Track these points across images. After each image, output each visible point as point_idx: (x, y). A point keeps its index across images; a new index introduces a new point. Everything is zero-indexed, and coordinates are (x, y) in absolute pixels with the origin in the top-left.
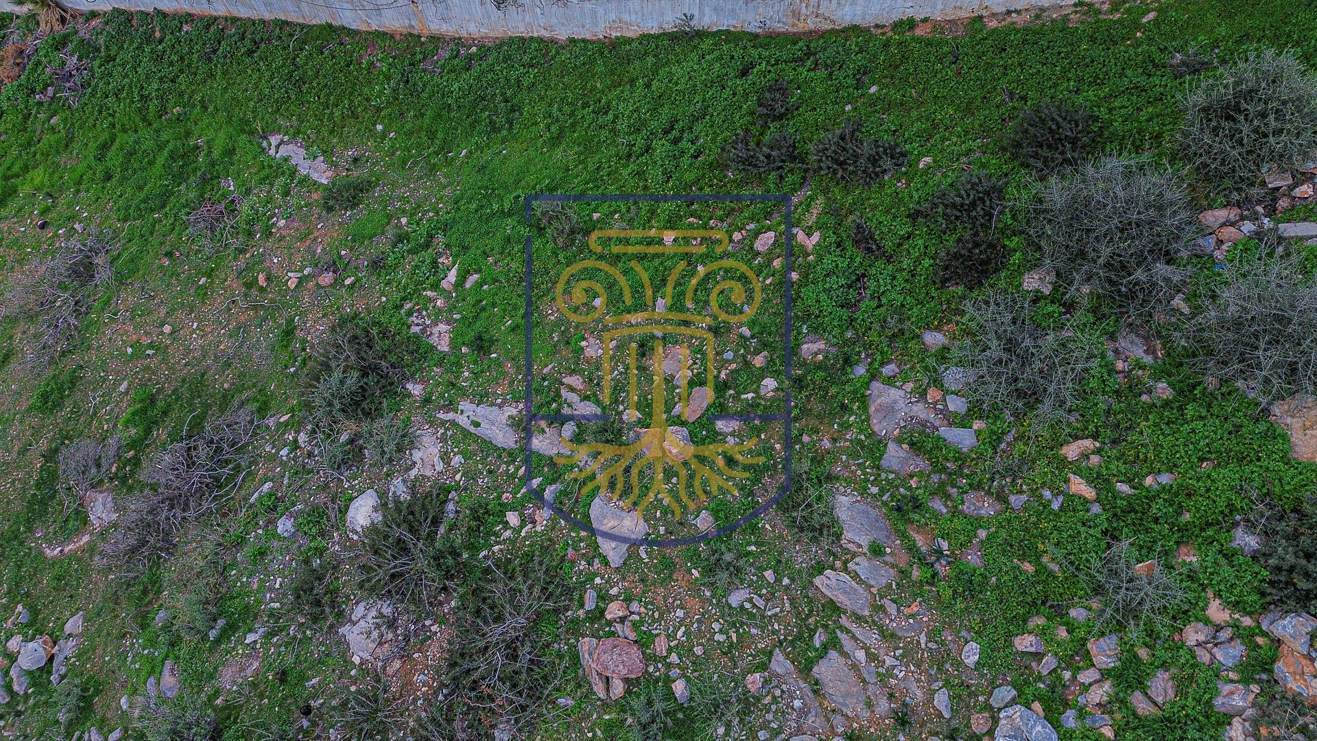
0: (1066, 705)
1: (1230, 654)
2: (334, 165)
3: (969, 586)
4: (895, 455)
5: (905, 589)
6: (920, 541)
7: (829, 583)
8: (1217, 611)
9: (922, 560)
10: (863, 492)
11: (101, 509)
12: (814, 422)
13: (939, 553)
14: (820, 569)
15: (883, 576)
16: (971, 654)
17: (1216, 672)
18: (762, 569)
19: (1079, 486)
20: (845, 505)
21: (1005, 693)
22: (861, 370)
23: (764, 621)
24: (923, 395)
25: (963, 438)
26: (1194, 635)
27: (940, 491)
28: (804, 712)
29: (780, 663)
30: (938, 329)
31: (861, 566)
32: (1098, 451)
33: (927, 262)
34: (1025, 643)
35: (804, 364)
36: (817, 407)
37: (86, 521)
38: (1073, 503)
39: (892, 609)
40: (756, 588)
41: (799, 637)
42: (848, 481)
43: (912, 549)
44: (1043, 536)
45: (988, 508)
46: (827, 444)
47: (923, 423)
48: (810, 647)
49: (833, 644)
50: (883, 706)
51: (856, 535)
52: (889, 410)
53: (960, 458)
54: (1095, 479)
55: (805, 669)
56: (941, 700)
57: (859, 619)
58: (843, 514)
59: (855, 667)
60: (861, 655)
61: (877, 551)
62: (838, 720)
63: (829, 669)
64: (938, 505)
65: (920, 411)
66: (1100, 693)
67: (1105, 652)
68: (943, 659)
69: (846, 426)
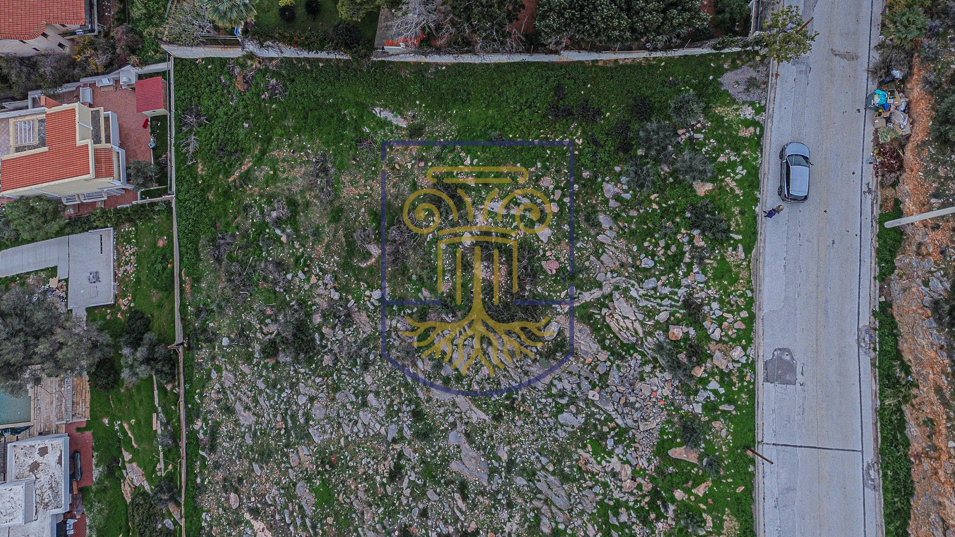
0: (655, 255)
1: (686, 239)
2: (405, 119)
3: (633, 233)
4: (612, 203)
5: (619, 236)
6: (620, 224)
7: (600, 238)
8: (683, 231)
9: (622, 229)
10: (606, 214)
11: (375, 250)
12: (590, 196)
13: (625, 227)
14: (598, 234)
15: (614, 234)
16: (635, 249)
17: (683, 244)
18: (583, 237)
19: (655, 206)
20: (601, 217)
21: (643, 255)
22: (600, 180)
23: (586, 249)
24: (617, 186)
25: (628, 196)
26: (679, 237)
27: (624, 211)
28: (600, 268)
29: (592, 258)
30: (618, 166)
31: (608, 232)
32: (658, 197)
33: (613, 148)
34: (646, 244)
35: (584, 179)
36: (590, 191)
37: (371, 254)
38: (654, 210)
39: (616, 242)
40: (583, 241)
41: (596, 251)
42: (601, 211)
43: (619, 226)
44: (648, 219)
45: (635, 214)
46: (594, 202)
47: (618, 193)
48: (599, 253)
49: (604, 251)
50: (618, 263)
51: (605, 226)
52: (609, 191)
53: (628, 201)
54: (658, 203)
55: (598, 259)
56: (630, 260)
57: (609, 245)
58: (602, 221)
59: (610, 256)
60: (611, 253)
61: (611, 228)
62: (608, 268)
63: (604, 258)
64: (624, 215)
65: (617, 190)
66: (662, 252)
67: (662, 243)
68: (629, 251)
69: (598, 196)
